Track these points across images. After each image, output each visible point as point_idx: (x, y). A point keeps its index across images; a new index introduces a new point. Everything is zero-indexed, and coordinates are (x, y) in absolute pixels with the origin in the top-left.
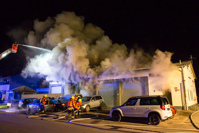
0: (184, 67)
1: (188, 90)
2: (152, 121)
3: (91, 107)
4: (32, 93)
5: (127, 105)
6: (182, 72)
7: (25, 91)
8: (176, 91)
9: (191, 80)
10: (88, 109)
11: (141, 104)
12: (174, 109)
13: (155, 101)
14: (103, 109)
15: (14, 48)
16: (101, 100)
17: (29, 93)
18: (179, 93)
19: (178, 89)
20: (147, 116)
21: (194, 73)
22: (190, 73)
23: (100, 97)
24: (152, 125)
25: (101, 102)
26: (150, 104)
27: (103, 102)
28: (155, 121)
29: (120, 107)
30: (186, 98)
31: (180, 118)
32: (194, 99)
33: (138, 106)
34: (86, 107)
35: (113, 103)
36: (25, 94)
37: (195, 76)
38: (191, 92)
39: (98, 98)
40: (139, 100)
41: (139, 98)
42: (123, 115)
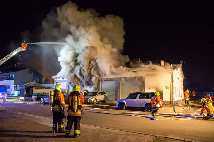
0: (173, 70)
1: (176, 88)
2: (147, 109)
3: (97, 101)
4: (42, 88)
5: (130, 99)
6: (172, 74)
7: (36, 87)
8: (166, 89)
9: (179, 80)
10: (95, 102)
11: (140, 98)
12: (163, 102)
13: (150, 96)
14: (106, 102)
15: (23, 47)
16: (105, 95)
17: (39, 88)
18: (168, 90)
19: (168, 87)
20: (144, 106)
21: (183, 74)
22: (179, 74)
23: (104, 92)
24: (148, 112)
25: (105, 96)
26: (147, 98)
27: (106, 97)
28: (149, 109)
29: (124, 100)
30: (174, 94)
31: (167, 108)
32: (180, 95)
33: (138, 99)
34: (94, 100)
35: (114, 97)
36: (36, 89)
37: (184, 77)
38: (179, 90)
39: (103, 93)
40: (139, 95)
41: (139, 94)
42: (126, 106)
